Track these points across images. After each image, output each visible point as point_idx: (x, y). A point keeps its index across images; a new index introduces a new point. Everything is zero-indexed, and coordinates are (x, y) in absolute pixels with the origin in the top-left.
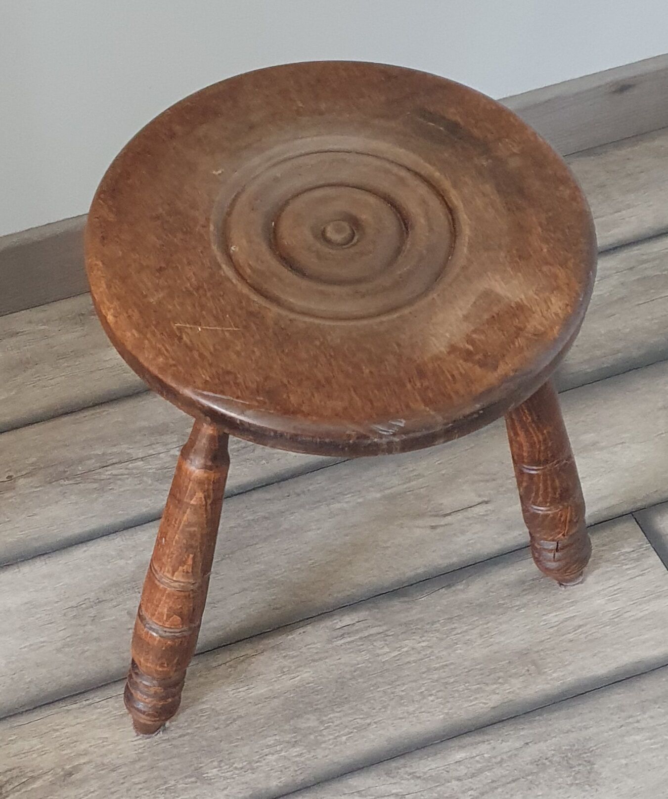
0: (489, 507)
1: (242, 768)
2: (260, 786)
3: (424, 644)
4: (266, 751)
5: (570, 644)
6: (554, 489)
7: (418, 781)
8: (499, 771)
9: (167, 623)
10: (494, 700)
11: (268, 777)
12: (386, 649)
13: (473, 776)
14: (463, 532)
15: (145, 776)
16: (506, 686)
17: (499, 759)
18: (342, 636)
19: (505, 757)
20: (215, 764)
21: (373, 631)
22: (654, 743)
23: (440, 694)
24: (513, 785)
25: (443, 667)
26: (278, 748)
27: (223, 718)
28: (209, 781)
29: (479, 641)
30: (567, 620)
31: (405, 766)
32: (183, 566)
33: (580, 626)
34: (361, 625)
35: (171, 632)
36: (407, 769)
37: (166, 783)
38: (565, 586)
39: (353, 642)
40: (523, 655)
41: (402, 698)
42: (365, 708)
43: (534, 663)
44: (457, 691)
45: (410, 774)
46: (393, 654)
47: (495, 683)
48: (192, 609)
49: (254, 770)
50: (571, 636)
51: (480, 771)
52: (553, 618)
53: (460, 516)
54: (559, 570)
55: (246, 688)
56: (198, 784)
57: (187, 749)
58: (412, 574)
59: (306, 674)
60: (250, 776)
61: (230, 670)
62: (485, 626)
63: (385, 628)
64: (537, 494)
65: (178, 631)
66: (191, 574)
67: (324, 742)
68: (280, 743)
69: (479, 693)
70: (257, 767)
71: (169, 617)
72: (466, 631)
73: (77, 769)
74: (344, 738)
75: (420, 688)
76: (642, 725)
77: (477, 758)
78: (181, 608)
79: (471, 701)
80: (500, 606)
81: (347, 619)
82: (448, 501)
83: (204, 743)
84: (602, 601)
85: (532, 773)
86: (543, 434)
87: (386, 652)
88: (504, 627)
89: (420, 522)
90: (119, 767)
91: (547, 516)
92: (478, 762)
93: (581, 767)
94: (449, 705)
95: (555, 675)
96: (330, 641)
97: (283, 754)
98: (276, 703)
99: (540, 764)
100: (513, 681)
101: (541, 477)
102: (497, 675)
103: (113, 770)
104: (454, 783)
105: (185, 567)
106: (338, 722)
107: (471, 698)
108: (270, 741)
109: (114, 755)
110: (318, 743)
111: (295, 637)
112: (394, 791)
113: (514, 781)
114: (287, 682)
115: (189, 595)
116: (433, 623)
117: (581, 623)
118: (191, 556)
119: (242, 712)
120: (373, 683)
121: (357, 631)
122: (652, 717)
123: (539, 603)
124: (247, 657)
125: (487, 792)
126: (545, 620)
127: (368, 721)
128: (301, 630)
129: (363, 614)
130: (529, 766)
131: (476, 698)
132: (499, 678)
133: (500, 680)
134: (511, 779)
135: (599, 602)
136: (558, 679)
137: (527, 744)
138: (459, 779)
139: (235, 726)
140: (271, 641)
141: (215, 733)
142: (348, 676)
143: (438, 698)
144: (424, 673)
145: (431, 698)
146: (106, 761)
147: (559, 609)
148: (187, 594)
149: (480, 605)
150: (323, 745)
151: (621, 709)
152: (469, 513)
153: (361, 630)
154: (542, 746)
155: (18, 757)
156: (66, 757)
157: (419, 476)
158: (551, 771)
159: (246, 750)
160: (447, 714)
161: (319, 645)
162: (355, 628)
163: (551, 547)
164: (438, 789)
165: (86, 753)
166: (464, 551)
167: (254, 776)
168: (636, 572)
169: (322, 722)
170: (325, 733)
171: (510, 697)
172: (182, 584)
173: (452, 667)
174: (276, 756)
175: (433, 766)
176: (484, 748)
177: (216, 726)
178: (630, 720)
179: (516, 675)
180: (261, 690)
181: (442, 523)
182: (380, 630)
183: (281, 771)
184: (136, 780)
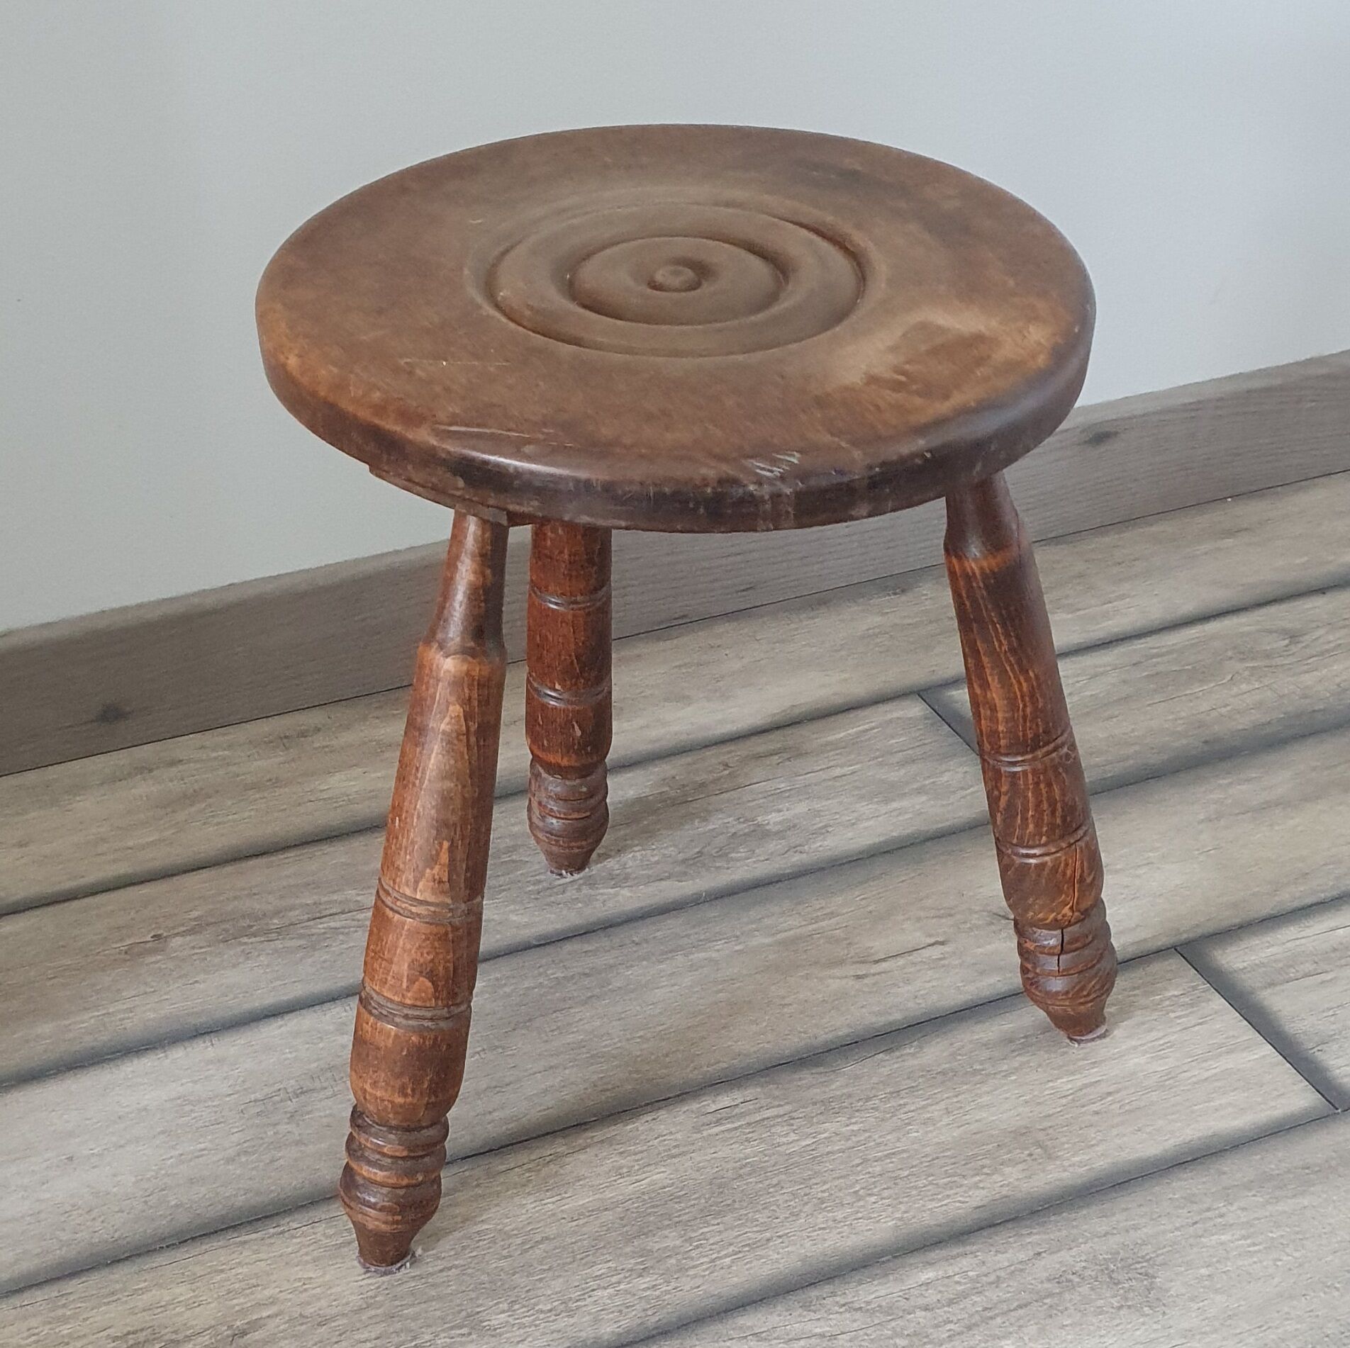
0: (946, 949)
1: (550, 1311)
2: (583, 1334)
3: (855, 1127)
4: (593, 1284)
5: (1096, 1118)
6: (1053, 804)
7: (858, 1315)
8: (993, 1295)
9: (409, 995)
10: (978, 1197)
11: (596, 1320)
12: (793, 1137)
13: (951, 1302)
14: (907, 981)
15: (379, 1329)
16: (996, 1177)
17: (992, 1278)
18: (719, 1122)
19: (1002, 1274)
20: (505, 1306)
21: (768, 1114)
22: (1254, 1244)
23: (886, 1194)
24: (1021, 1312)
25: (887, 1156)
26: (614, 1279)
27: (519, 1241)
28: (494, 1332)
29: (946, 1120)
30: (1086, 1086)
31: (834, 1294)
32: (432, 869)
33: (1109, 1094)
34: (750, 1106)
35: (417, 1018)
36: (838, 1299)
37: (415, 1338)
38: (1079, 1042)
39: (736, 1129)
40: (1020, 1134)
41: (822, 1201)
42: (762, 1217)
43: (1039, 1144)
44: (916, 1188)
45: (844, 1305)
46: (804, 1143)
47: (977, 1174)
48: (451, 966)
49: (571, 1313)
50: (1095, 1107)
51: (964, 1295)
52: (1065, 1084)
53: (901, 961)
54: (1067, 993)
55: (559, 1198)
56: (474, 1336)
57: (454, 1288)
58: (830, 1036)
59: (659, 1176)
60: (563, 1322)
61: (527, 1175)
62: (955, 1100)
63: (788, 1108)
64: (1024, 819)
65: (429, 1014)
66: (447, 885)
67: (694, 1267)
68: (616, 1271)
69: (951, 1188)
70: (578, 1308)
71: (412, 981)
72: (924, 1107)
73: (255, 1325)
74: (728, 1260)
75: (851, 1186)
76: (1230, 1219)
77: (957, 1278)
78: (432, 961)
79: (940, 1200)
80: (975, 1072)
81: (725, 1100)
82: (879, 944)
83: (484, 1278)
84: (1142, 1060)
85: (1051, 1295)
86: (1028, 679)
87: (790, 1140)
88: (985, 1099)
89: (837, 972)
90: (333, 1318)
91: (1043, 865)
92: (958, 1283)
93: (1134, 1283)
94: (903, 1207)
95: (1077, 1159)
96: (697, 1129)
97: (622, 1287)
98: (608, 1216)
99: (1063, 1281)
100: (1007, 1170)
101: (1030, 776)
102: (980, 1163)
103: (320, 1324)
104: (920, 1313)
105: (436, 870)
106: (717, 1238)
107: (940, 1197)
108: (600, 1269)
109: (323, 1303)
110: (682, 1270)
111: (640, 1126)
112: (818, 1330)
113: (1020, 1307)
114: (627, 1188)
115: (446, 934)
116: (868, 1099)
117: (1111, 1089)
118: (446, 845)
119: (552, 1231)
120: (775, 1181)
121: (742, 1115)
122: (1244, 1209)
123: (1040, 1065)
124: (558, 1157)
125: (976, 1325)
126: (1052, 1088)
127: (768, 1235)
128: (649, 1117)
129: (750, 1092)
130: (1047, 1285)
131: (948, 1196)
132: (983, 1167)
133: (986, 1170)
134: (1016, 1304)
135: (1135, 1061)
136: (1081, 1164)
137: (1039, 1254)
138: (926, 1308)
139: (538, 1252)
140: (598, 1134)
141: (502, 1263)
142: (730, 1174)
143: (882, 1199)
144: (858, 1165)
145: (873, 1199)
146: (309, 1310)
147: (1073, 1073)
148: (442, 931)
149: (943, 1073)
150: (691, 1272)
151: (1191, 1199)
152: (915, 957)
153: (749, 1113)
154: (1065, 1255)
155: (150, 1312)
156: (237, 1308)
157: (832, 915)
158: (1085, 1289)
159: (557, 1284)
160: (901, 1219)
161: (679, 1136)
162: (737, 1111)
163: (1052, 942)
164: (893, 1324)
165: (273, 1301)
166: (911, 1004)
167: (572, 1321)
168: (1193, 1020)
169: (690, 1240)
170: (693, 1254)
171: (1005, 1191)
172: (432, 909)
173: (905, 1155)
174: (610, 1291)
175: (883, 1293)
176: (965, 1263)
177: (505, 1253)
178: (1208, 1214)
179: (1013, 1162)
180: (584, 1199)
181: (872, 971)
182: (781, 1111)
183: (620, 1311)
184: (365, 1336)
